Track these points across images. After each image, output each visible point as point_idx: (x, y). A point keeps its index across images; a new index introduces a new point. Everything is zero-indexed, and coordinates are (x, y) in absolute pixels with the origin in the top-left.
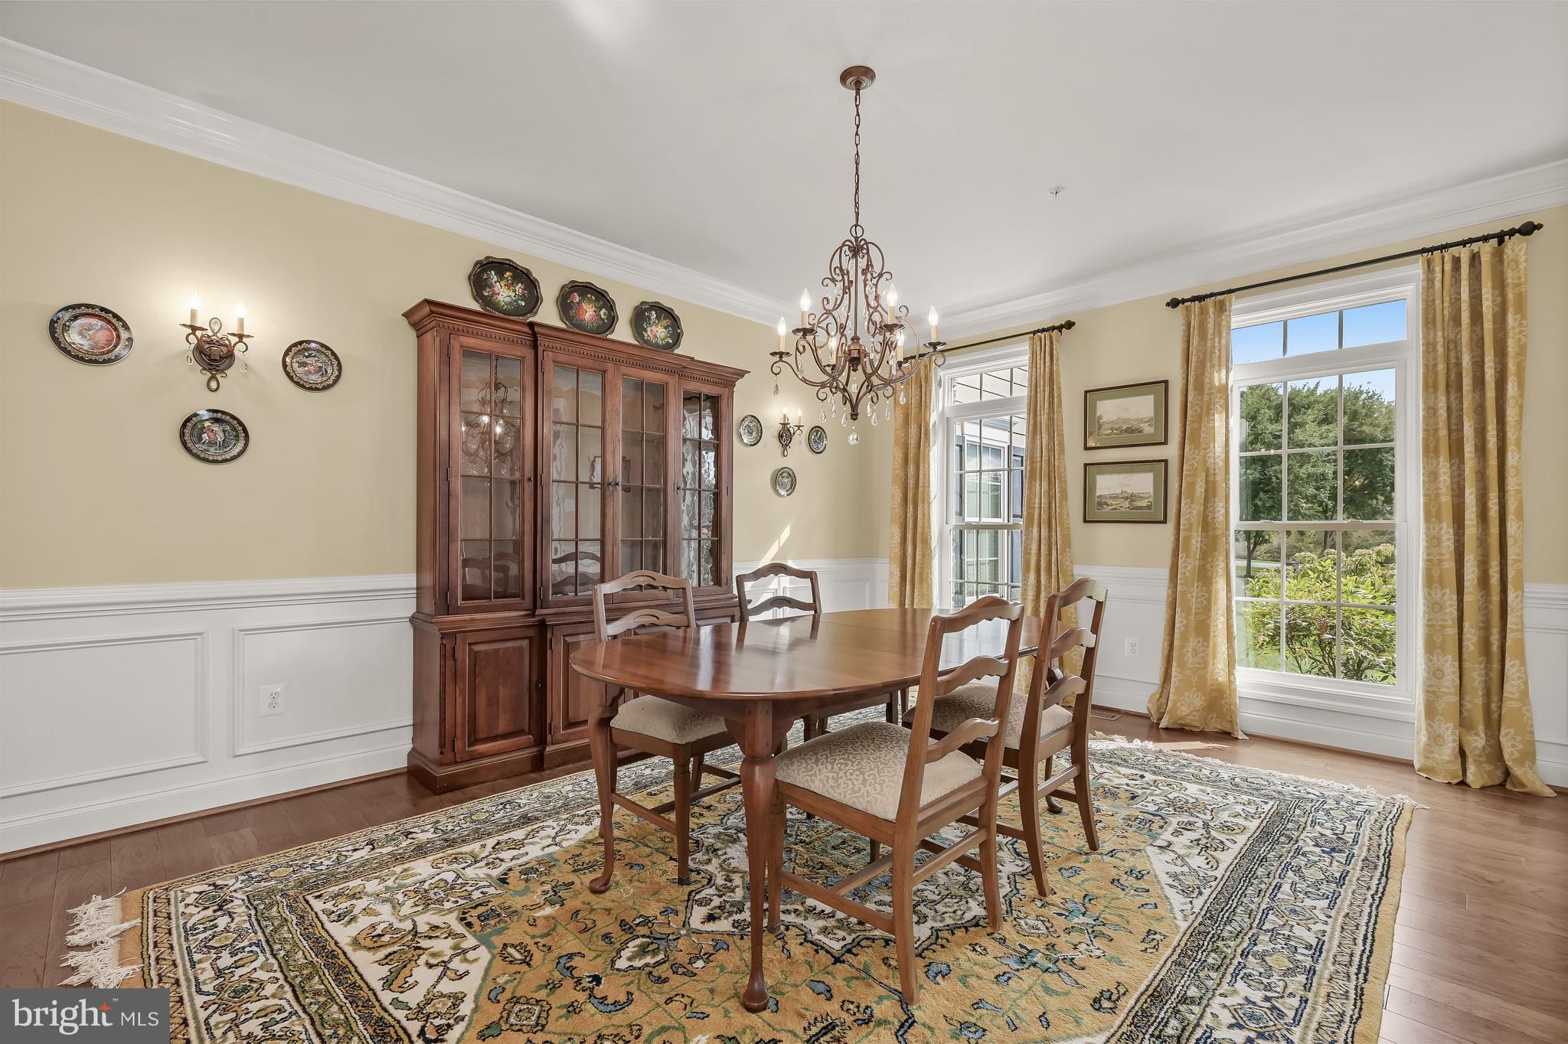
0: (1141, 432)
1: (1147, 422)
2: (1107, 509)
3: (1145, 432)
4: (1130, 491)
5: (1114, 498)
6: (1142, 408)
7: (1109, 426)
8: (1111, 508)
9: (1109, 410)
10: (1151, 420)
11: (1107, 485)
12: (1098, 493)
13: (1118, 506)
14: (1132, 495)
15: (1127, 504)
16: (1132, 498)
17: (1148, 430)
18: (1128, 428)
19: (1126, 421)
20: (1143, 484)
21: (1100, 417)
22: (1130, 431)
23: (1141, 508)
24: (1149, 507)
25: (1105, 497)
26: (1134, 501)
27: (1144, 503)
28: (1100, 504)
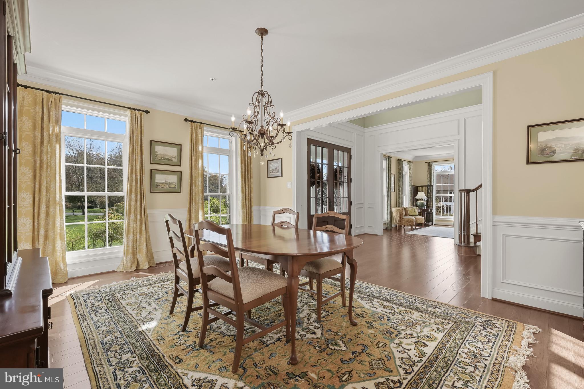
0: (172, 160)
1: (174, 157)
2: (160, 187)
3: (173, 161)
4: (168, 181)
5: (162, 183)
6: (172, 152)
7: (160, 156)
8: (161, 187)
9: (160, 150)
10: (176, 157)
11: (159, 178)
12: (156, 181)
13: (164, 187)
14: (169, 183)
15: (167, 186)
16: (169, 184)
17: (175, 160)
18: (167, 158)
19: (167, 155)
20: (173, 179)
21: (157, 152)
22: (168, 159)
23: (172, 188)
24: (175, 187)
25: (159, 183)
26: (170, 185)
27: (173, 186)
28: (157, 186)
